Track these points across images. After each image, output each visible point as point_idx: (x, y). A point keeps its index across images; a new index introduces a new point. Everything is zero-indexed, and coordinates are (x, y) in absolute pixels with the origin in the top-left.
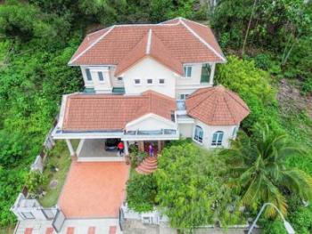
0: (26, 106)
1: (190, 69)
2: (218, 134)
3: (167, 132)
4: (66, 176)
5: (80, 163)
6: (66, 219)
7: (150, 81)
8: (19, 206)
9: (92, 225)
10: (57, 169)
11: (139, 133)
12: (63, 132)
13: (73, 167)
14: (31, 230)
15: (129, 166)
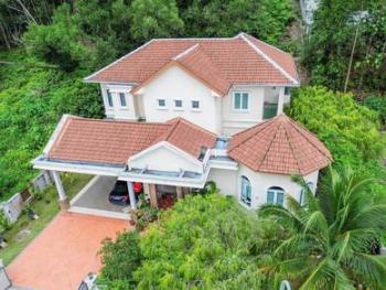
1: (246, 96)
2: (276, 192)
3: (187, 174)
4: (43, 228)
5: (73, 213)
7: (179, 103)
10: (36, 217)
11: (146, 172)
12: (49, 160)
13: (58, 218)
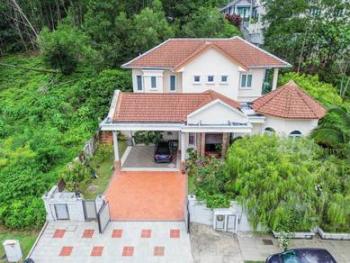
0: (62, 122)
1: (250, 77)
4: (108, 183)
5: (125, 172)
6: (110, 221)
7: (211, 79)
8: (52, 197)
9: (147, 228)
10: (97, 176)
13: (116, 176)
14: (64, 231)
15: (186, 176)
